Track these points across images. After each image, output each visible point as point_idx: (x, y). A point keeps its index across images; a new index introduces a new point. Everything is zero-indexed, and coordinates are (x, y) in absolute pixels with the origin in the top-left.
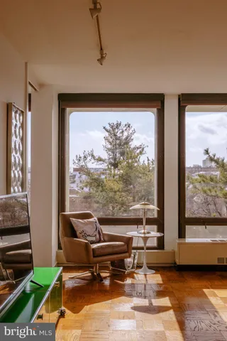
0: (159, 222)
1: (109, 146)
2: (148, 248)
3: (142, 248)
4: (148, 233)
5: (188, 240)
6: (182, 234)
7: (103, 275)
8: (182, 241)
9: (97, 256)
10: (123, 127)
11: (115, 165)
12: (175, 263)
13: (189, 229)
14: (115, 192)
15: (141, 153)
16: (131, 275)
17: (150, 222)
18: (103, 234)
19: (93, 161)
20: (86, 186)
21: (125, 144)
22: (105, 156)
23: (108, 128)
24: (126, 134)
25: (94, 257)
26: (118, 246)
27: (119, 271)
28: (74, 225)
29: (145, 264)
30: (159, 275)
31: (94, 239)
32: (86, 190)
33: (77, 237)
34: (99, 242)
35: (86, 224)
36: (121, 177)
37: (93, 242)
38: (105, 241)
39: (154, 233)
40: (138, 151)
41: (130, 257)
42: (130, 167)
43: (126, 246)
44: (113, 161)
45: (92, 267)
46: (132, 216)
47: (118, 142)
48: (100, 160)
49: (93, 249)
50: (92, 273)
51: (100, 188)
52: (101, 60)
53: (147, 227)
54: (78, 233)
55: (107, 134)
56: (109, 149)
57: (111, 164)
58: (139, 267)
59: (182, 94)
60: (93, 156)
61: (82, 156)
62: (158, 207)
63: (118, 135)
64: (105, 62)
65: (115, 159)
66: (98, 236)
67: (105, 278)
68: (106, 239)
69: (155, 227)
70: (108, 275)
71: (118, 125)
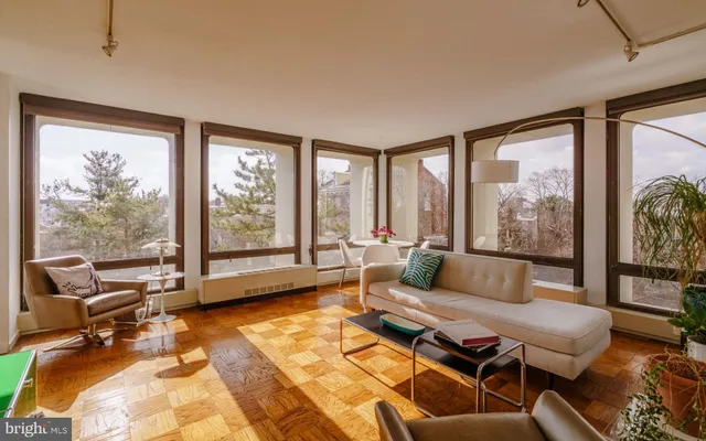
0: (178, 261)
1: (92, 177)
2: (166, 291)
3: (159, 292)
4: (167, 274)
5: (213, 276)
6: (204, 271)
7: (103, 335)
8: (204, 278)
9: (96, 314)
10: (109, 157)
11: (101, 197)
12: (198, 302)
13: (213, 264)
14: (102, 226)
15: (134, 185)
16: (144, 327)
17: (168, 260)
18: (103, 283)
19: (68, 191)
20: (57, 220)
21: (112, 175)
22: (86, 186)
23: (91, 157)
24: (114, 165)
25: (90, 316)
26: (128, 295)
27: (127, 326)
28: (52, 277)
29: (162, 310)
30: (181, 321)
31: (88, 291)
32: (58, 224)
33: (58, 293)
34: (96, 294)
35: (75, 272)
36: (110, 210)
37: (86, 296)
38: (104, 292)
39: (173, 274)
40: (131, 183)
41: (143, 306)
42: (122, 200)
43: (138, 294)
44: (96, 193)
45: (86, 328)
46: (144, 255)
47: (104, 172)
48: (78, 190)
49: (89, 307)
50: (86, 337)
51: (80, 222)
52: (109, 48)
53: (164, 266)
54: (60, 287)
55: (89, 163)
56: (92, 180)
57: (94, 195)
58: (155, 314)
59: (206, 123)
60: (68, 186)
61: (52, 185)
62: (177, 242)
63: (105, 165)
64: (114, 53)
65: (100, 192)
66: (94, 286)
67: (107, 338)
68: (106, 288)
69: (174, 266)
70: (111, 333)
71: (104, 155)
